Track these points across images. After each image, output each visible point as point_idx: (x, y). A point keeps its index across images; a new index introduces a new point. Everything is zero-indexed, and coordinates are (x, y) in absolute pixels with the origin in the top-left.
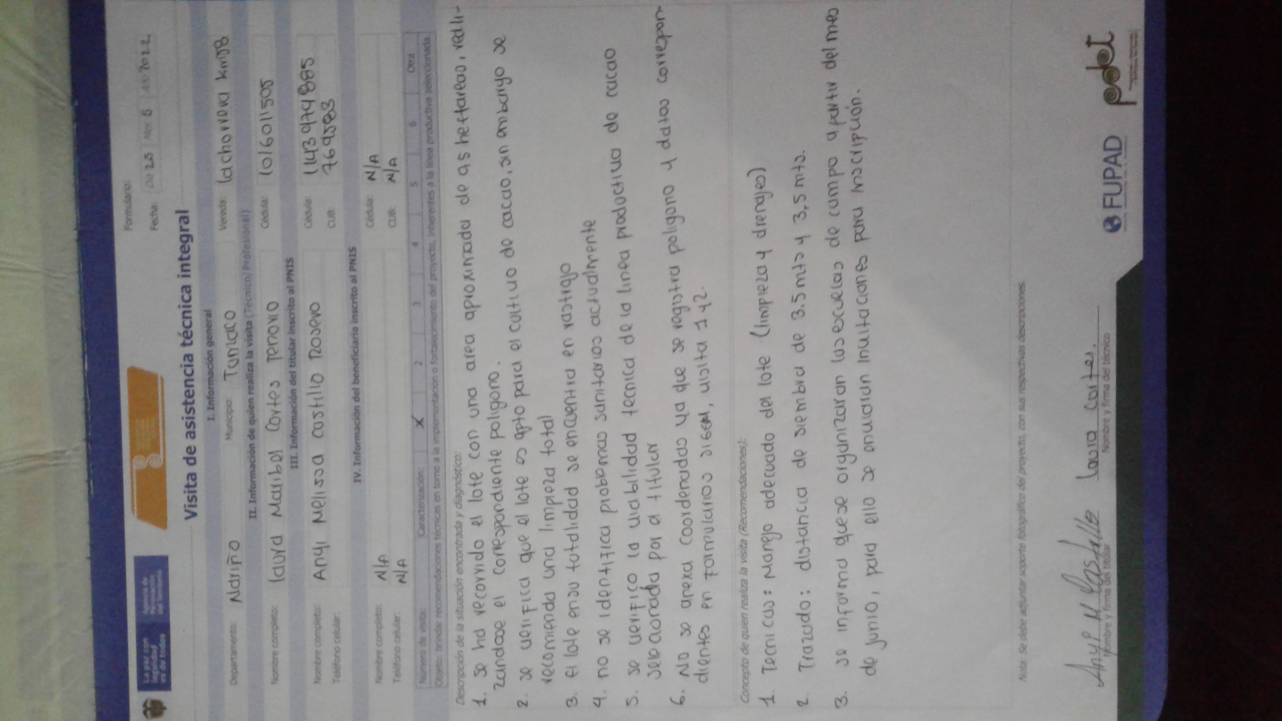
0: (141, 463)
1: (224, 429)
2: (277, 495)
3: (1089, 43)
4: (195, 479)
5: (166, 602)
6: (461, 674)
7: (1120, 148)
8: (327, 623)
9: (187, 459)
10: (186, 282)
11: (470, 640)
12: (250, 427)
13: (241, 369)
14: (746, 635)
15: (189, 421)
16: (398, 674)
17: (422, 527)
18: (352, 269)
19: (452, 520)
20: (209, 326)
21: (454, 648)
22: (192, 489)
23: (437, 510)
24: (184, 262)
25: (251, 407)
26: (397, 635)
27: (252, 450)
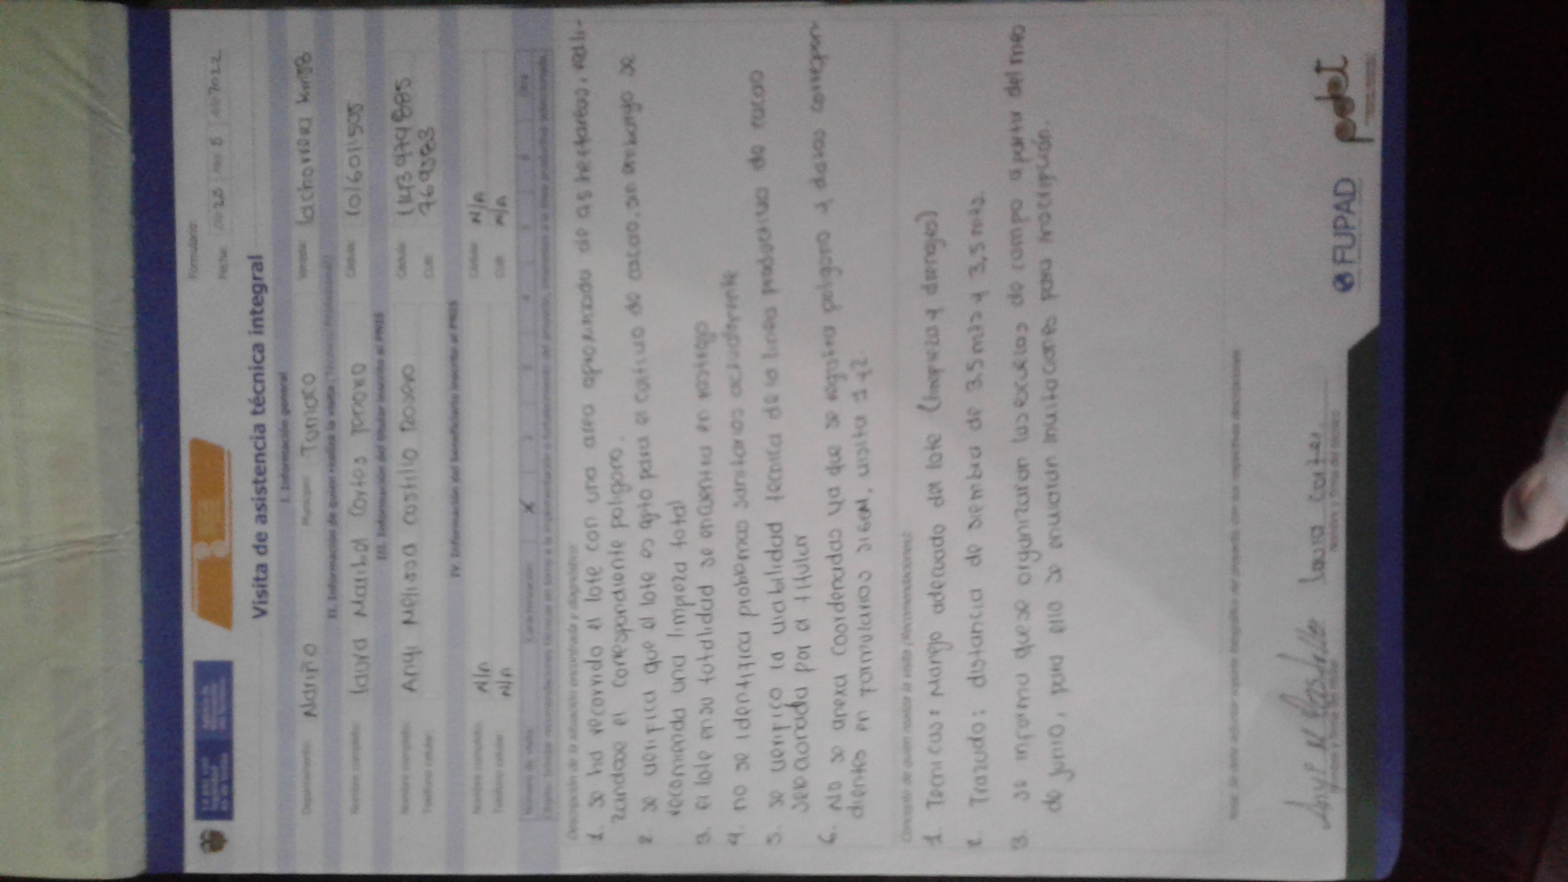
0: (203, 551)
1: (300, 512)
2: (361, 591)
3: (1319, 69)
4: (265, 572)
5: (229, 715)
6: (574, 804)
7: (1353, 194)
8: (417, 742)
9: (257, 547)
10: (258, 339)
11: (586, 764)
12: (330, 510)
13: (322, 442)
14: (908, 762)
15: (260, 503)
16: (499, 801)
17: (530, 630)
18: (452, 326)
19: (566, 622)
20: (284, 392)
21: (566, 773)
22: (261, 583)
23: (549, 610)
24: (258, 316)
25: (332, 487)
26: (499, 757)
27: (333, 540)
